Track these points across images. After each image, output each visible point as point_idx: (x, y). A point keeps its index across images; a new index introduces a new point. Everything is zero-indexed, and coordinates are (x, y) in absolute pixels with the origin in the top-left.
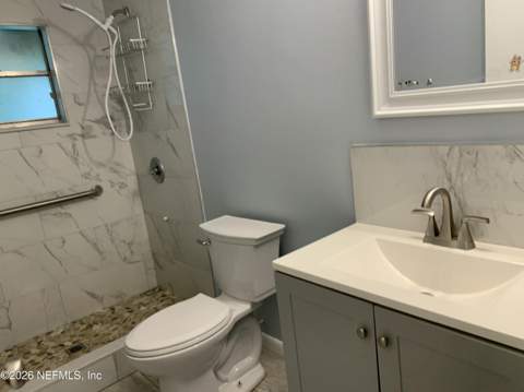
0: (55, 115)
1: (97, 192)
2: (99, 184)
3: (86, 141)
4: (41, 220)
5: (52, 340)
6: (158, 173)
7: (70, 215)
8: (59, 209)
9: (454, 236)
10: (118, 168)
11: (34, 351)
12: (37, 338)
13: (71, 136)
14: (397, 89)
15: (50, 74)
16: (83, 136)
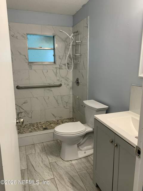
0: (53, 61)
1: (60, 85)
2: (61, 83)
3: (60, 70)
4: (44, 90)
5: (40, 125)
6: (78, 83)
7: (52, 91)
8: (49, 88)
10: (67, 79)
11: (35, 126)
12: (37, 123)
13: (56, 68)
15: (54, 49)
16: (59, 68)
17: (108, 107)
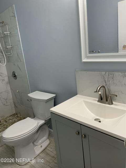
6: (15, 76)
9: (107, 100)
10: (2, 75)
14: (89, 53)
17: (55, 95)
